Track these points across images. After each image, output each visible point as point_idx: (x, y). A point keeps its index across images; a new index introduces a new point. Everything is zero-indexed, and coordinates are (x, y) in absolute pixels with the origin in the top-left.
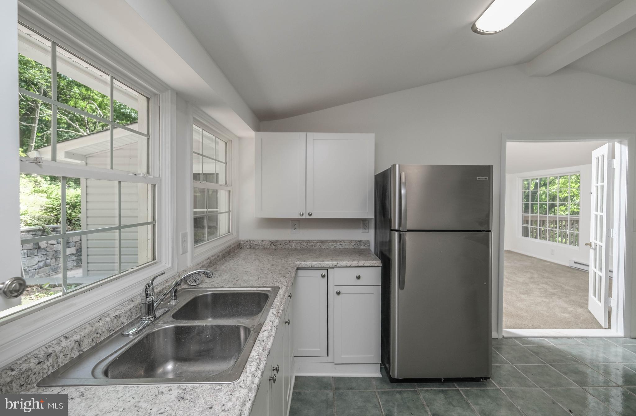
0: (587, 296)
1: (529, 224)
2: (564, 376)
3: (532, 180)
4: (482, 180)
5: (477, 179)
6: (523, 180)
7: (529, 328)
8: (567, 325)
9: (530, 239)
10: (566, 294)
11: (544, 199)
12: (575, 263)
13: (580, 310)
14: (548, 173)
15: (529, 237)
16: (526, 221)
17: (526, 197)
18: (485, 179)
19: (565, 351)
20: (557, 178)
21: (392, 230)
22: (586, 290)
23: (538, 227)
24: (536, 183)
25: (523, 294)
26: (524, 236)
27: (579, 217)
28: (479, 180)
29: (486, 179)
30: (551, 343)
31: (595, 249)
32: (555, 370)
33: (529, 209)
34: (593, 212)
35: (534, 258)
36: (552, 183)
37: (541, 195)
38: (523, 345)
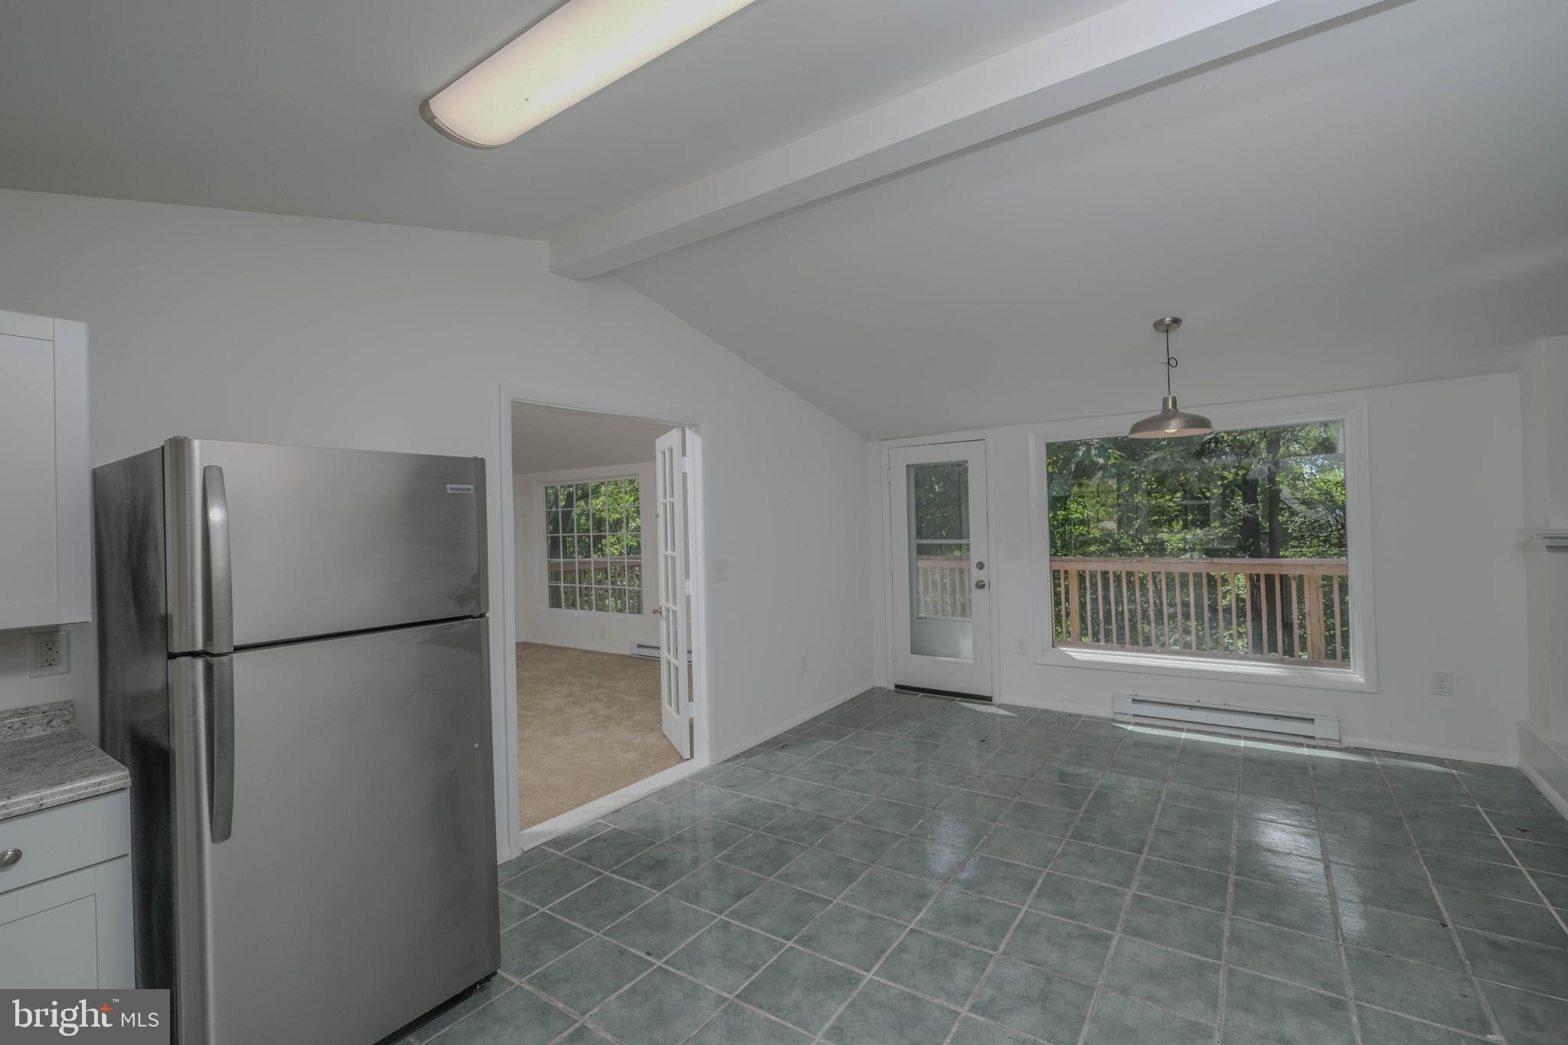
0: (659, 706)
1: (560, 580)
2: (634, 883)
3: (562, 487)
4: (459, 492)
5: (449, 491)
6: (546, 488)
7: (572, 809)
8: (635, 774)
9: (564, 611)
10: (628, 711)
11: (585, 525)
12: (639, 646)
13: (651, 738)
14: (588, 475)
15: (561, 607)
16: (554, 575)
17: (553, 521)
18: (468, 489)
19: (633, 831)
20: (603, 483)
21: (172, 656)
22: (657, 695)
23: (577, 585)
24: (568, 493)
25: (556, 735)
26: (553, 607)
27: (640, 559)
28: (452, 492)
29: (470, 490)
30: (610, 824)
31: (667, 619)
32: (619, 880)
33: (559, 548)
34: (662, 550)
35: (573, 649)
36: (596, 492)
37: (579, 520)
38: (561, 851)
